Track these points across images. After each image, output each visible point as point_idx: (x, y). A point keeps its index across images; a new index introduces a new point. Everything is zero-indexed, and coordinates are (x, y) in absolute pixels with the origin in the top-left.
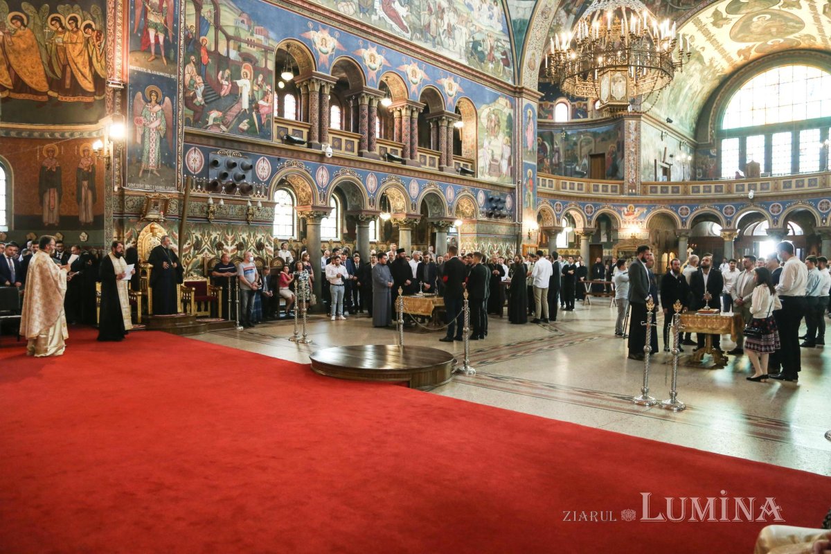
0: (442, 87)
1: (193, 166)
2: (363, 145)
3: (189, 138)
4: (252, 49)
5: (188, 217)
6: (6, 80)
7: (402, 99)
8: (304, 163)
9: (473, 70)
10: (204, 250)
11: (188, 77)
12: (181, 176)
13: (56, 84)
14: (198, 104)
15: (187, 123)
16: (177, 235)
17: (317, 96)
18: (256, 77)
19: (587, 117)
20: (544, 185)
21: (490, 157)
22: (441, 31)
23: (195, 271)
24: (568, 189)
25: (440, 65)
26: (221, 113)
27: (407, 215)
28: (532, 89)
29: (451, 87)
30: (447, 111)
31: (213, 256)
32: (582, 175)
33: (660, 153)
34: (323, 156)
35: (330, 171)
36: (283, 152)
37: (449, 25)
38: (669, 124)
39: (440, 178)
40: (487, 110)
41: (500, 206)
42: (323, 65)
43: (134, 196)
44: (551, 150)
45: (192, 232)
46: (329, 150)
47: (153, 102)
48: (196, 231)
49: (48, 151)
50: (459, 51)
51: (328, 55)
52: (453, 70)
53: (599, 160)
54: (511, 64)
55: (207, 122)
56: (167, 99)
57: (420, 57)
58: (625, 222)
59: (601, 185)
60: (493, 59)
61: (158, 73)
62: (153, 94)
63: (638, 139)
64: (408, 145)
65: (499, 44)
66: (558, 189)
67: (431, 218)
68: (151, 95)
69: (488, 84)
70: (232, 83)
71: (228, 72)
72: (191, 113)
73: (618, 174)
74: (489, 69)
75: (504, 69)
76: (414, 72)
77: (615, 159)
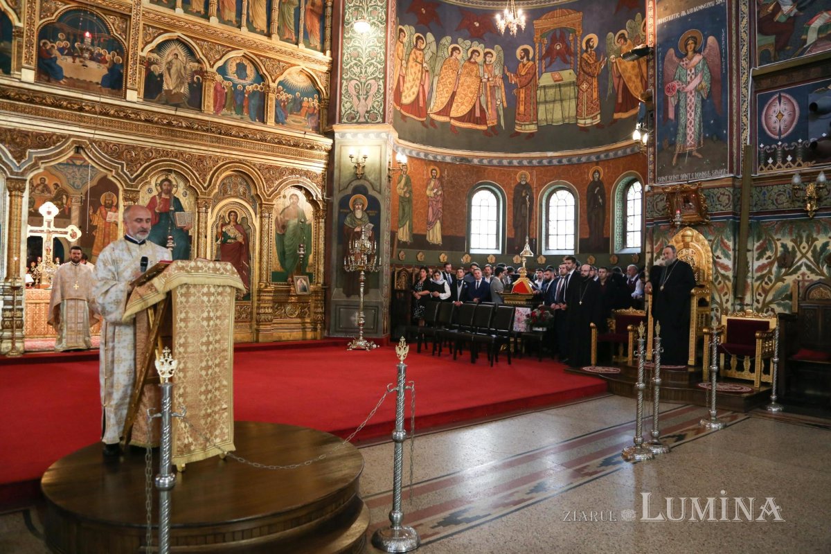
1: (777, 126)
3: (765, 83)
6: (640, 93)
10: (799, 268)
12: (738, 150)
14: (784, 19)
15: (762, 58)
23: (779, 305)
45: (776, 238)
47: (690, 53)
48: (784, 235)
55: (805, 41)
56: (711, 40)
61: (696, 10)
62: (690, 42)
68: (686, 45)
72: (773, 39)
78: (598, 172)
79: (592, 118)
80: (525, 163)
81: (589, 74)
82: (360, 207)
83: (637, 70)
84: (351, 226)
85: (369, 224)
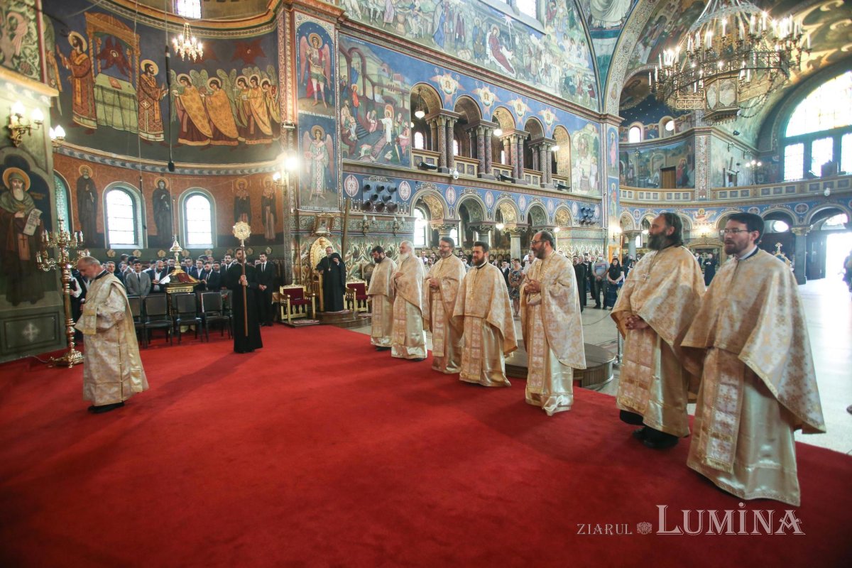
0: (542, 117)
1: (351, 190)
2: (481, 168)
3: (346, 168)
4: (392, 92)
5: (349, 231)
6: (208, 131)
7: (510, 129)
8: (437, 185)
9: (566, 101)
10: (361, 258)
11: (343, 118)
12: (342, 199)
13: (243, 131)
14: (352, 140)
15: (345, 155)
16: (340, 246)
17: (444, 129)
18: (396, 115)
19: (658, 137)
20: (624, 196)
21: (581, 174)
22: (540, 70)
23: (355, 275)
24: (645, 199)
25: (540, 99)
26: (370, 147)
27: (517, 224)
28: (615, 115)
29: (549, 117)
30: (546, 137)
31: (368, 263)
32: (655, 186)
33: (727, 162)
34: (451, 178)
35: (457, 191)
36: (420, 177)
37: (546, 65)
38: (735, 137)
39: (542, 194)
40: (578, 135)
41: (590, 215)
42: (448, 103)
43: (306, 216)
44: (626, 168)
45: (352, 244)
46: (456, 174)
47: (318, 139)
48: (355, 243)
49: (240, 185)
50: (554, 86)
51: (451, 95)
52: (550, 103)
53: (670, 172)
54: (596, 95)
55: (360, 154)
56: (328, 136)
57: (523, 93)
58: (696, 224)
59: (673, 193)
60: (581, 92)
61: (320, 115)
62: (318, 132)
63: (708, 152)
64: (516, 167)
65: (587, 79)
66: (636, 199)
67: (535, 227)
68: (316, 134)
69: (578, 113)
70: (378, 122)
71: (374, 112)
72: (347, 147)
73: (689, 184)
74: (579, 100)
75: (591, 100)
76: (519, 106)
77: (685, 171)
78: (163, 182)
79: (156, 135)
80: (87, 157)
81: (149, 95)
82: (21, 185)
83: (203, 113)
84: (8, 209)
85: (36, 210)
